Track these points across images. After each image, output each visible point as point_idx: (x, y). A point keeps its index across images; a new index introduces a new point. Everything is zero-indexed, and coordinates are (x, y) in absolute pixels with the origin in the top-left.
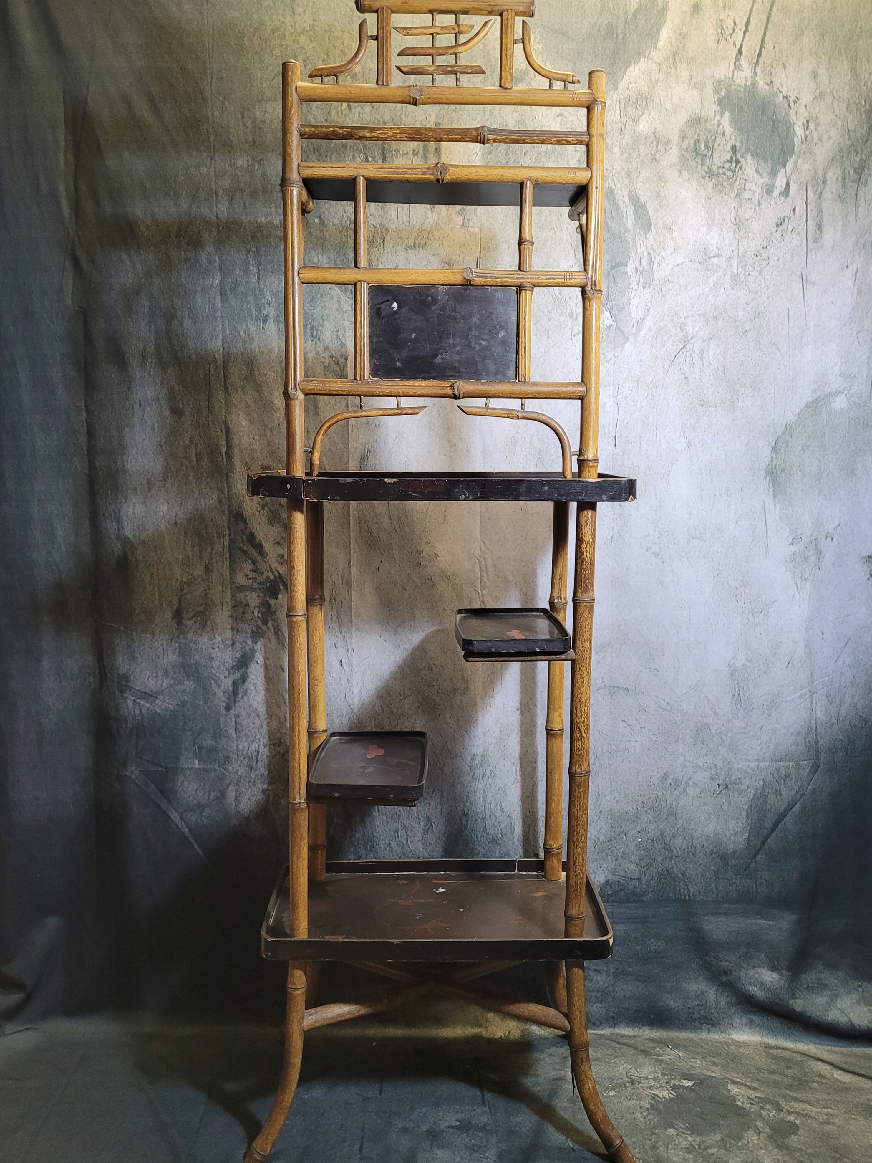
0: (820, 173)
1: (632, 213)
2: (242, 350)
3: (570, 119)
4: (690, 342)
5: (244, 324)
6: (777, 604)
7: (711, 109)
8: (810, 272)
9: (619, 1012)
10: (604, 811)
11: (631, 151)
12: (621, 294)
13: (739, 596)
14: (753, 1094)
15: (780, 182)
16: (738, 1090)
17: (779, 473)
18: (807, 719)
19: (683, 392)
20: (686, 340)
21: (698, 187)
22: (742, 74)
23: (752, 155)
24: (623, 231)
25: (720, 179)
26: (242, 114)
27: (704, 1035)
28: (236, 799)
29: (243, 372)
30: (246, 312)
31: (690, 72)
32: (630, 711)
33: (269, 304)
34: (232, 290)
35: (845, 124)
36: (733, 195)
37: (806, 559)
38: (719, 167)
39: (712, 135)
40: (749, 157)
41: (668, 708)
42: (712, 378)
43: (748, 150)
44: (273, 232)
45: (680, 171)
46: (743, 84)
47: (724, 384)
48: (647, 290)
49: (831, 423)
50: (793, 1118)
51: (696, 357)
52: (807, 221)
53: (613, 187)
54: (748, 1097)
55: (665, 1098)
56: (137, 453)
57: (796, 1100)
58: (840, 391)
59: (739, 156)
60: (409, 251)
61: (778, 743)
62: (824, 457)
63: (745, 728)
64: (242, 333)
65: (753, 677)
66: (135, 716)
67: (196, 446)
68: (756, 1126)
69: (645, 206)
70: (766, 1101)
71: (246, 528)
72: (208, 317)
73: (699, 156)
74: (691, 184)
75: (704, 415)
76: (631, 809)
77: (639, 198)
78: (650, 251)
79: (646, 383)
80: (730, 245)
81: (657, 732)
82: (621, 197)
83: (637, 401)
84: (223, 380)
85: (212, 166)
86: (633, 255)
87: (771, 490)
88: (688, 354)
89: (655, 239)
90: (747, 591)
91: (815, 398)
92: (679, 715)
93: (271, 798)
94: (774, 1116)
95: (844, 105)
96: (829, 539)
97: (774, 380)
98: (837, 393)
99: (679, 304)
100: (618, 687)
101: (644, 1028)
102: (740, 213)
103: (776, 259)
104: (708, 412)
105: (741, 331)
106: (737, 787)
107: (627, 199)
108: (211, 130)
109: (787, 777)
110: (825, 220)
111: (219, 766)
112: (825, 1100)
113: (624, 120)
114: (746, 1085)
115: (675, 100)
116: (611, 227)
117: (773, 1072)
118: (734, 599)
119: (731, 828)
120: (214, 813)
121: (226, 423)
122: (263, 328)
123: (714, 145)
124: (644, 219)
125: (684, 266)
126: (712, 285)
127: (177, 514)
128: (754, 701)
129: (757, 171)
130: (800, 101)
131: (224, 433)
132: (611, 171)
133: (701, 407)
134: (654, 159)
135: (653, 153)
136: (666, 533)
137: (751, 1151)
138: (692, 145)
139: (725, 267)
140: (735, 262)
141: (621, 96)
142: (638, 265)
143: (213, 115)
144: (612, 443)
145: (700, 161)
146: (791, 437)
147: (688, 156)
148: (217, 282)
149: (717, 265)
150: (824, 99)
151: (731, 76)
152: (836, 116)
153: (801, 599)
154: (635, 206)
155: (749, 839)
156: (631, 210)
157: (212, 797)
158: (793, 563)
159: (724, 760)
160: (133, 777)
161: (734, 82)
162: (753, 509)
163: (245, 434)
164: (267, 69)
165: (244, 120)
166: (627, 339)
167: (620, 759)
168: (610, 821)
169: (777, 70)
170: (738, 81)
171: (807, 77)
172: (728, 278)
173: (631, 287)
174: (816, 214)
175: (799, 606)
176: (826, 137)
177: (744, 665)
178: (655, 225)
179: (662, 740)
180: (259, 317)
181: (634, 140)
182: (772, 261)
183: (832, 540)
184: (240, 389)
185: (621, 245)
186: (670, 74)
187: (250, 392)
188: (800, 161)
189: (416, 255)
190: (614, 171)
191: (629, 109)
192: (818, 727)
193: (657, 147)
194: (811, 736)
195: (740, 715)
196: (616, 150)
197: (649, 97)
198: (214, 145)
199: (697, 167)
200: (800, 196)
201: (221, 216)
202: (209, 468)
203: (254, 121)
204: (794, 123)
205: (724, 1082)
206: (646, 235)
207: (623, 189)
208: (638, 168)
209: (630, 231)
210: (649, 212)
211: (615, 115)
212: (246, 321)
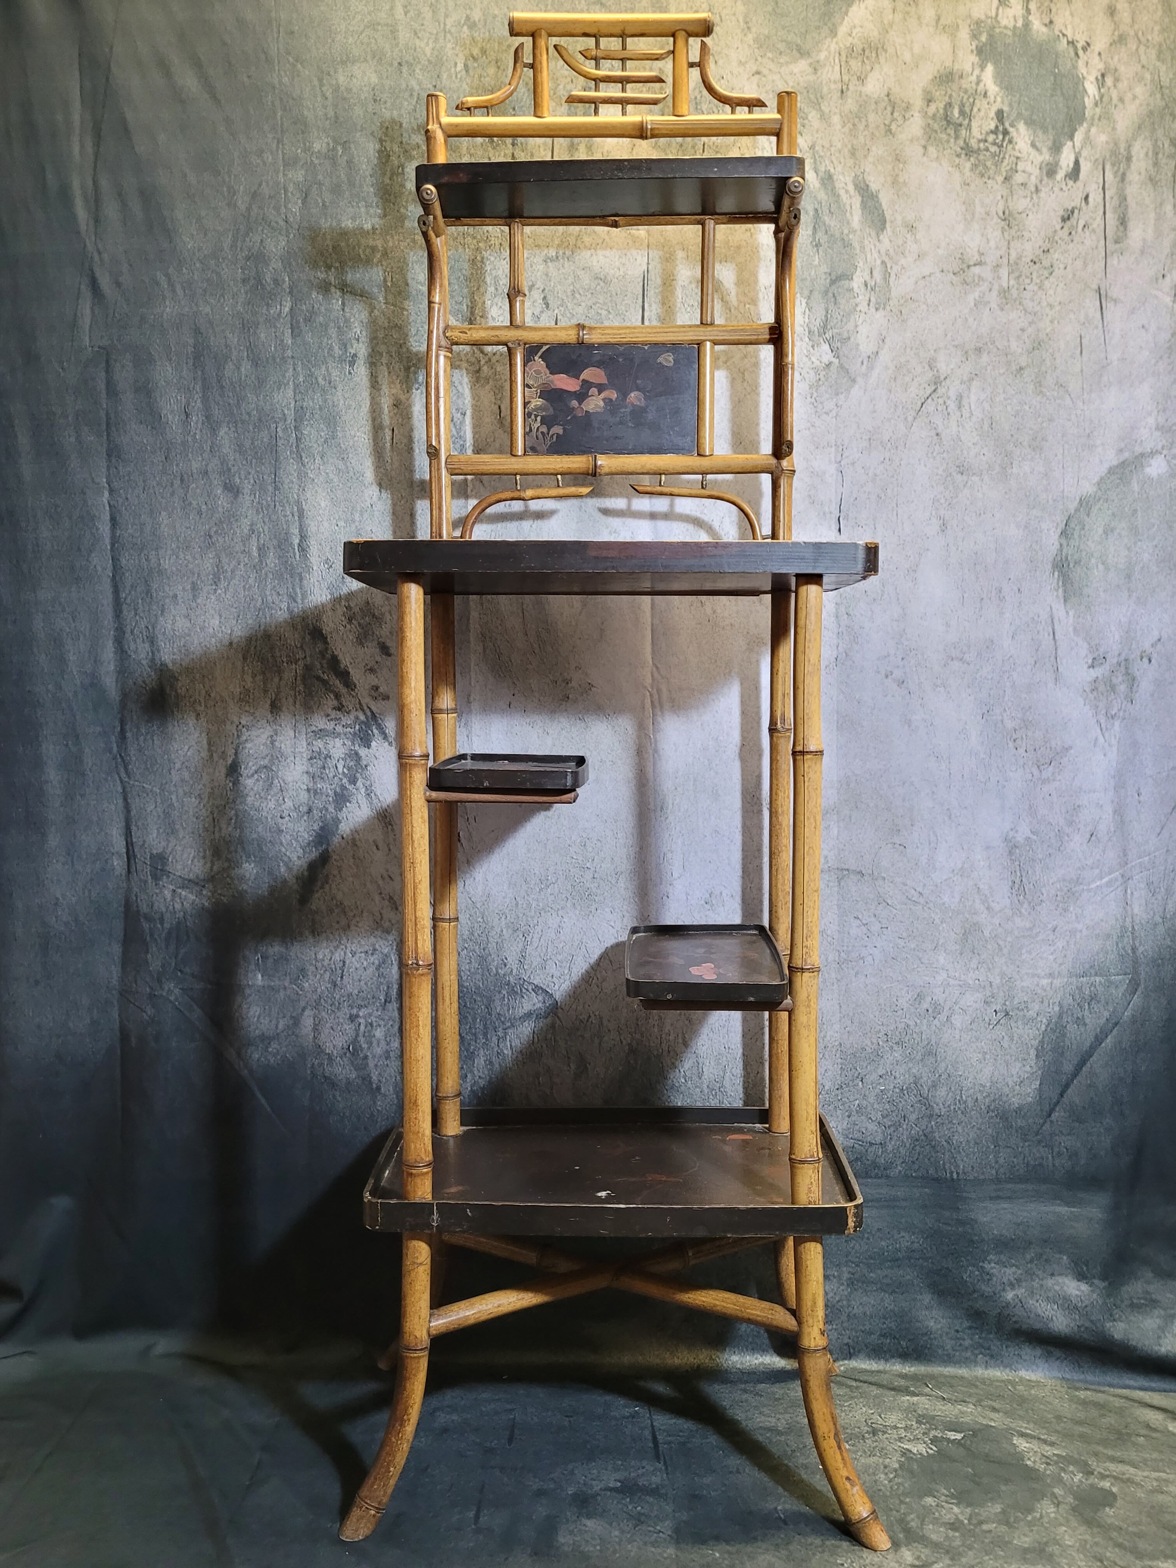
0: (1123, 146)
1: (858, 205)
2: (320, 403)
4: (943, 384)
5: (324, 368)
6: (1072, 751)
7: (967, 61)
8: (1110, 284)
9: (858, 1337)
10: (830, 1045)
11: (857, 120)
12: (844, 320)
13: (1019, 742)
14: (1049, 1451)
15: (1066, 159)
16: (1027, 1445)
17: (1071, 565)
18: (1119, 916)
19: (935, 454)
20: (937, 382)
21: (950, 169)
22: (1010, 12)
23: (1026, 123)
24: (846, 231)
25: (981, 157)
26: (320, 80)
27: (980, 1372)
28: (315, 1029)
29: (323, 434)
30: (326, 351)
31: (937, 11)
32: (866, 903)
33: (358, 340)
34: (308, 320)
35: (1156, 77)
36: (1000, 179)
37: (1113, 688)
38: (980, 141)
39: (969, 97)
40: (1021, 126)
41: (922, 900)
42: (974, 434)
43: (1019, 115)
44: (363, 241)
45: (925, 147)
46: (1011, 25)
47: (993, 443)
48: (881, 313)
49: (1145, 496)
50: (1108, 1484)
51: (952, 406)
52: (1105, 213)
53: (832, 170)
54: (1043, 1455)
55: (920, 1454)
56: (178, 547)
57: (1113, 1459)
58: (1157, 451)
59: (1007, 125)
60: (550, 264)
61: (1078, 951)
62: (1135, 543)
63: (1031, 929)
64: (320, 379)
65: (1040, 856)
66: (175, 912)
67: (259, 536)
68: (1054, 1495)
69: (877, 197)
70: (1069, 1460)
71: (327, 649)
72: (274, 359)
73: (951, 126)
74: (941, 164)
75: (964, 486)
76: (869, 1044)
77: (868, 186)
78: (884, 259)
79: (881, 442)
80: (997, 248)
81: (905, 935)
82: (844, 185)
83: (870, 467)
84: (294, 445)
85: (280, 152)
86: (861, 264)
87: (1061, 590)
88: (941, 401)
89: (891, 241)
90: (1030, 734)
91: (1121, 460)
92: (937, 910)
93: (362, 1027)
94: (1080, 1481)
95: (1153, 53)
96: (1145, 660)
97: (1063, 436)
98: (1153, 454)
99: (926, 331)
100: (848, 870)
101: (893, 1360)
102: (1010, 204)
103: (1062, 266)
104: (970, 482)
105: (1014, 368)
106: (1021, 1013)
107: (851, 188)
108: (277, 103)
109: (1092, 999)
110: (1130, 211)
111: (291, 983)
112: (1155, 1460)
113: (846, 78)
114: (1039, 1439)
115: (917, 49)
116: (830, 226)
117: (1080, 1423)
118: (1011, 744)
119: (1014, 1073)
120: (284, 1049)
121: (298, 503)
122: (350, 373)
123: (971, 110)
124: (876, 214)
125: (932, 278)
126: (972, 304)
127: (232, 631)
128: (1044, 891)
129: (1033, 145)
130: (1092, 47)
131: (296, 518)
132: (829, 150)
133: (960, 475)
134: (889, 131)
135: (886, 122)
136: (913, 652)
137: (1046, 1528)
138: (941, 111)
139: (990, 279)
140: (1004, 272)
141: (842, 46)
142: (868, 278)
143: (280, 82)
144: (835, 527)
145: (952, 133)
146: (1088, 515)
147: (936, 127)
148: (287, 309)
149: (979, 277)
150: (1126, 45)
151: (994, 14)
152: (1143, 67)
153: (1107, 744)
154: (863, 197)
155: (1040, 1090)
156: (857, 201)
157: (280, 1026)
158: (1095, 693)
159: (1003, 975)
160: (172, 998)
161: (998, 22)
162: (1036, 618)
163: (325, 519)
164: (354, 18)
165: (324, 89)
166: (854, 381)
167: (853, 973)
168: (840, 1060)
169: (1058, 5)
170: (1004, 22)
171: (1101, 14)
172: (995, 293)
173: (858, 309)
174: (1118, 203)
175: (1105, 755)
176: (1129, 96)
177: (1028, 839)
178: (891, 222)
179: (913, 946)
180: (344, 357)
181: (860, 106)
182: (1056, 270)
183: (1150, 661)
184: (318, 458)
185: (843, 251)
186: (908, 13)
187: (331, 460)
188: (1093, 130)
189: (559, 270)
190: (833, 149)
191: (853, 63)
192: (1136, 928)
193: (892, 114)
194: (1126, 940)
195: (1023, 911)
196: (836, 119)
197: (880, 46)
198: (282, 124)
199: (948, 141)
200: (1095, 179)
201: (291, 219)
202: (275, 566)
203: (337, 89)
204: (1084, 78)
205: (1008, 1433)
206: (878, 237)
207: (846, 174)
208: (866, 144)
209: (856, 231)
210: (883, 204)
211: (833, 71)
212: (327, 363)
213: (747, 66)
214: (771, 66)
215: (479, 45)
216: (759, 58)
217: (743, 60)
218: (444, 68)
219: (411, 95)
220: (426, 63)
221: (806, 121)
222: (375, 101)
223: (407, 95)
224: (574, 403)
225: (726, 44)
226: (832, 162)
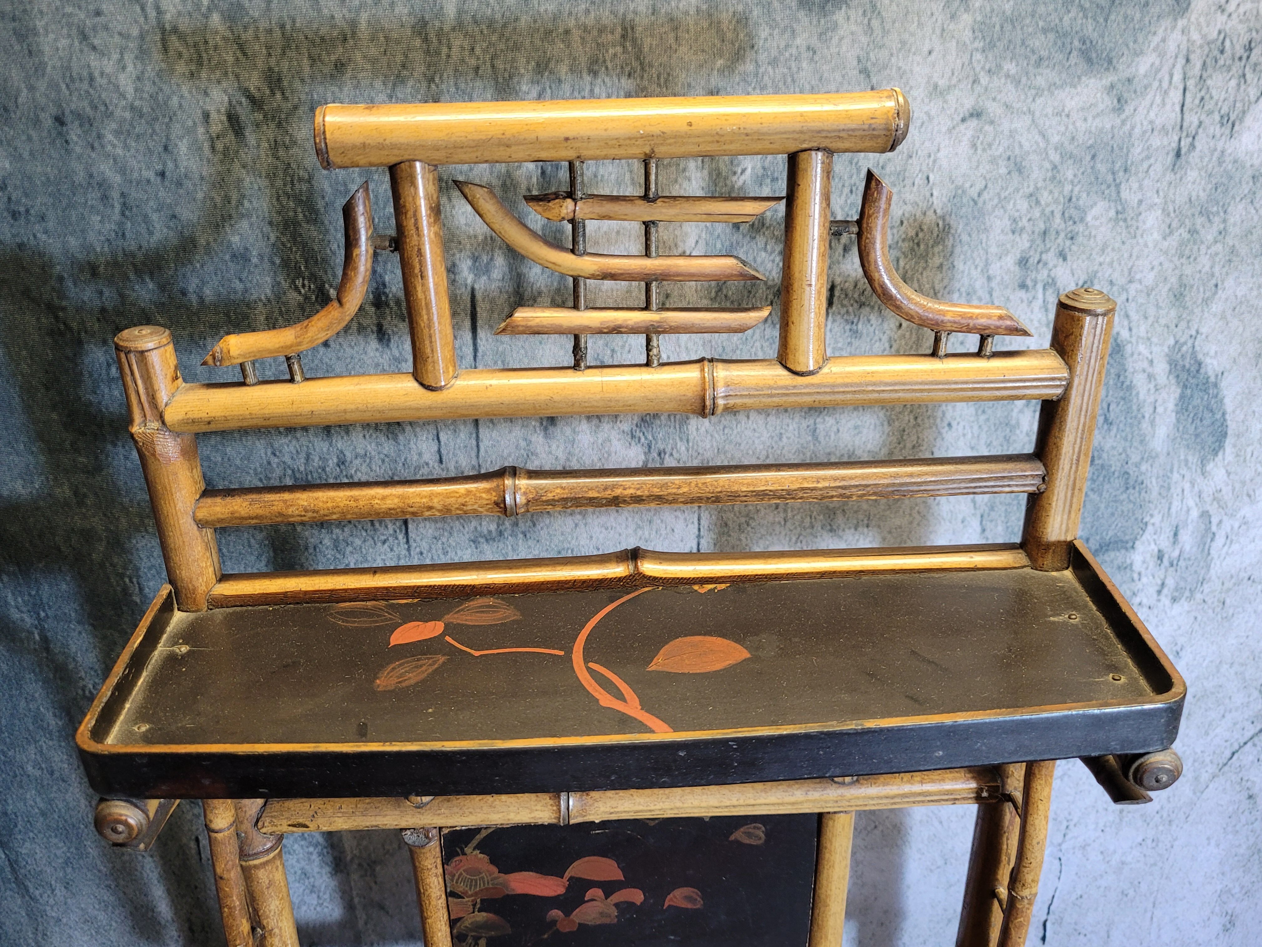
1: (1171, 406)
2: (41, 805)
3: (1006, 126)
5: (32, 749)
11: (1199, 220)
19: (1239, 826)
24: (1135, 458)
29: (59, 853)
48: (1184, 606)
53: (1125, 334)
64: (30, 768)
69: (1216, 385)
77: (1199, 364)
78: (1208, 507)
82: (1146, 365)
83: (1115, 852)
86: (1157, 519)
89: (1228, 473)
107: (1161, 368)
113: (1192, 119)
124: (1207, 422)
132: (1124, 289)
141: (1195, 36)
142: (1164, 542)
154: (1185, 387)
156: (1169, 398)
178: (1238, 436)
181: (1216, 187)
190: (1133, 288)
191: (1216, 80)
196: (1152, 220)
206: (1203, 465)
207: (1155, 340)
208: (1213, 275)
209: (1157, 456)
210: (1227, 401)
211: (1164, 103)
212: (36, 742)
213: (951, 98)
214: (1010, 93)
215: (260, 63)
216: (984, 79)
217: (942, 83)
218: (177, 129)
219: (105, 198)
220: (128, 115)
221: (1080, 228)
222: (15, 215)
223: (93, 196)
224: (556, 913)
225: (903, 43)
226: (1127, 316)
